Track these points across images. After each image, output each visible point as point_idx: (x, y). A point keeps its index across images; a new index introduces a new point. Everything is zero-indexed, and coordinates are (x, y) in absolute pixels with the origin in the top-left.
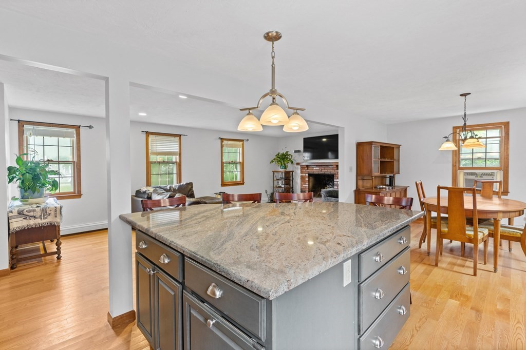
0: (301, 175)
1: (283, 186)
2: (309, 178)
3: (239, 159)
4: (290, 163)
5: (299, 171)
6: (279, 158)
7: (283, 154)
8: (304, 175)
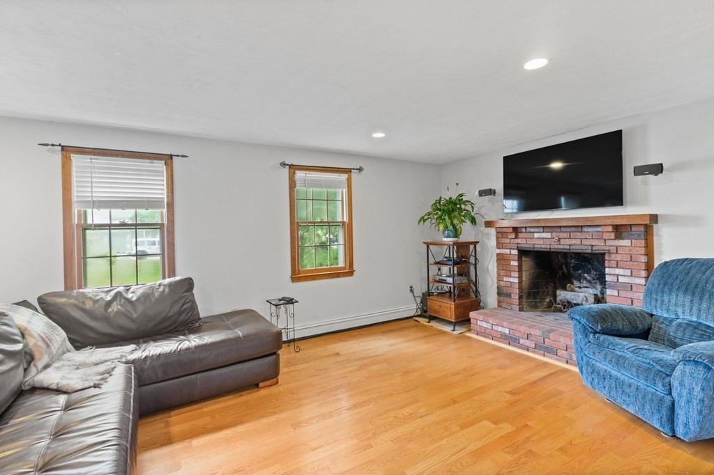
0: (498, 251)
1: (450, 280)
2: (520, 260)
3: (341, 215)
4: (468, 221)
5: (492, 242)
6: (440, 210)
7: (450, 201)
8: (507, 251)
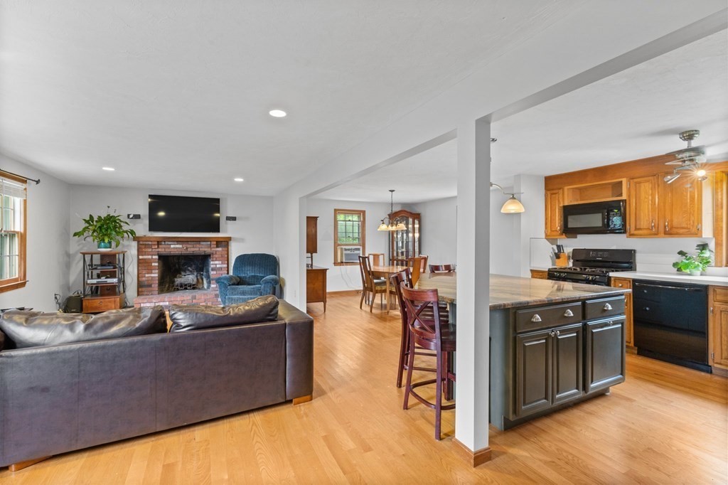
0: (139, 257)
2: (160, 262)
5: (134, 252)
8: (150, 257)
